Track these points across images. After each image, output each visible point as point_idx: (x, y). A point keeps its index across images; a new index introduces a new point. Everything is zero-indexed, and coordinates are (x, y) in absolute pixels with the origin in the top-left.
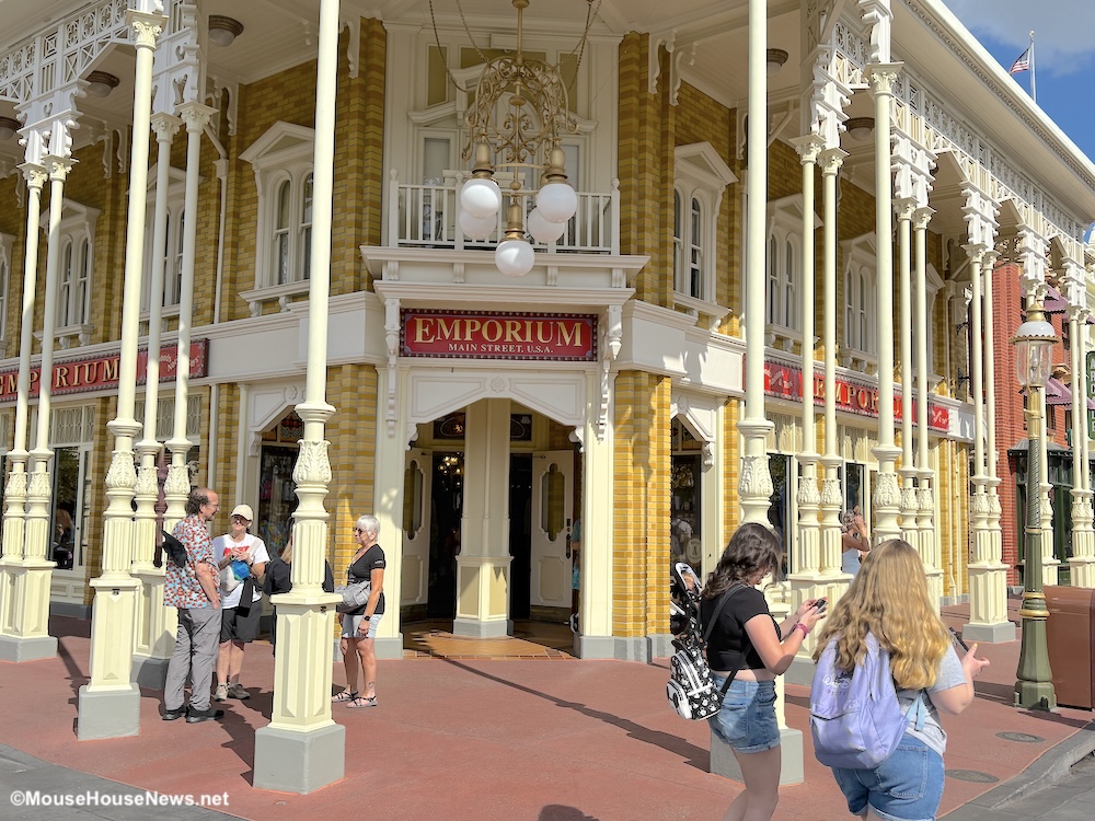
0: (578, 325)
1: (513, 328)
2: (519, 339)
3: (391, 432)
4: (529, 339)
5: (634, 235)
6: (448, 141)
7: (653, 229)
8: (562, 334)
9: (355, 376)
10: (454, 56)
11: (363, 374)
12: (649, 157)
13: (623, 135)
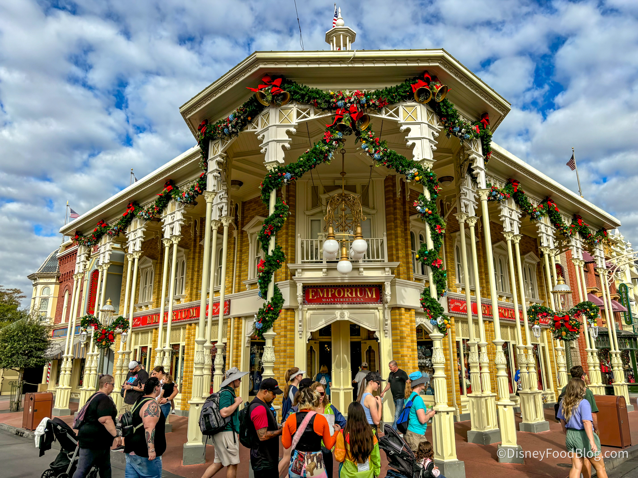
0: (374, 289)
1: (348, 292)
2: (350, 296)
3: (301, 336)
4: (354, 296)
5: (394, 252)
6: (320, 220)
7: (402, 249)
8: (368, 294)
9: (286, 314)
10: (321, 189)
11: (289, 313)
12: (399, 222)
13: (387, 214)
